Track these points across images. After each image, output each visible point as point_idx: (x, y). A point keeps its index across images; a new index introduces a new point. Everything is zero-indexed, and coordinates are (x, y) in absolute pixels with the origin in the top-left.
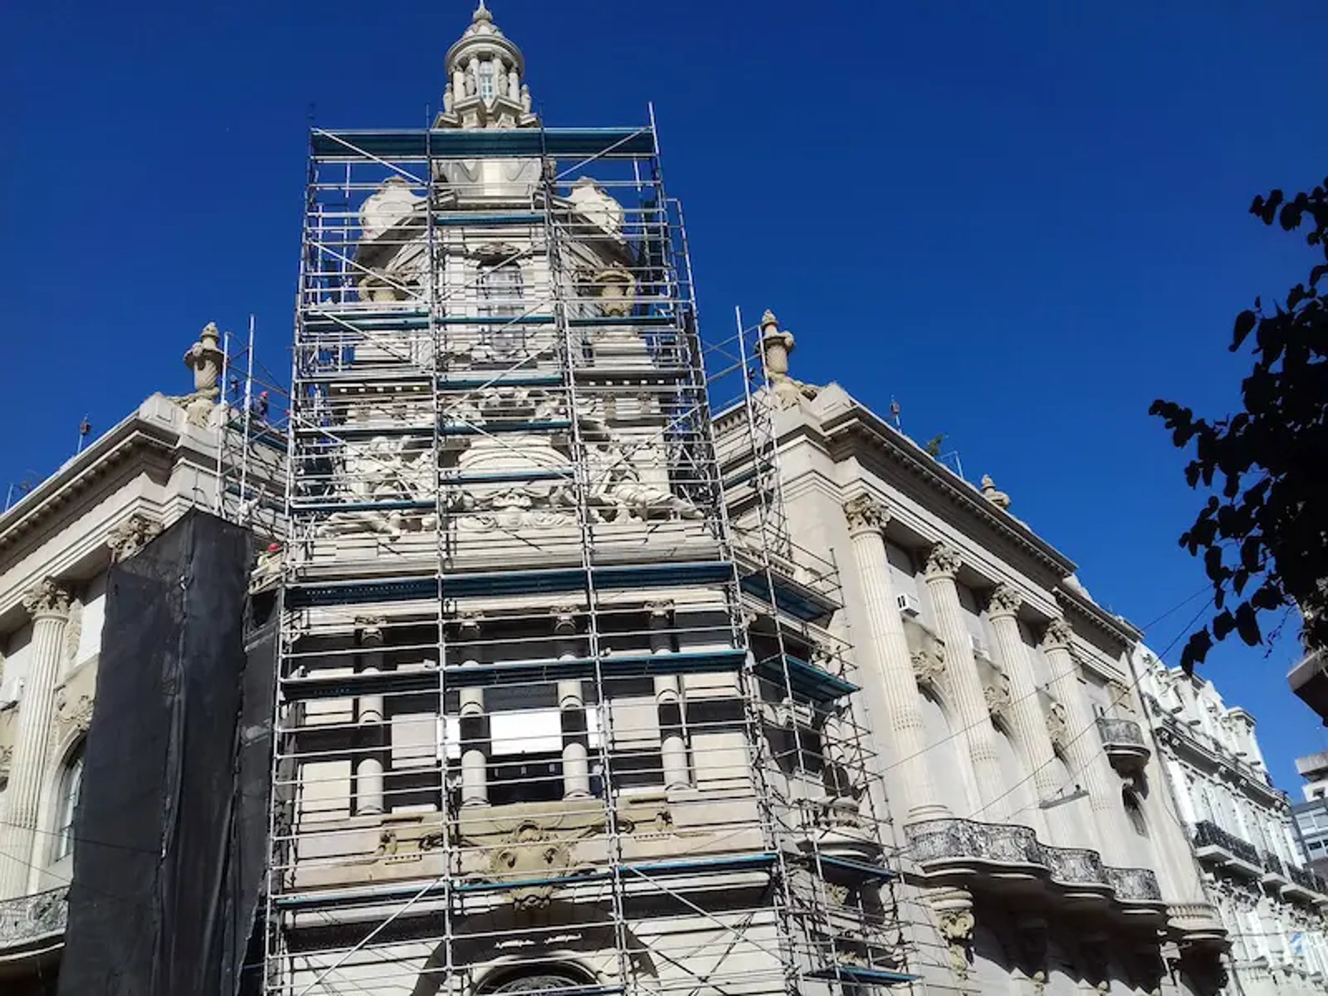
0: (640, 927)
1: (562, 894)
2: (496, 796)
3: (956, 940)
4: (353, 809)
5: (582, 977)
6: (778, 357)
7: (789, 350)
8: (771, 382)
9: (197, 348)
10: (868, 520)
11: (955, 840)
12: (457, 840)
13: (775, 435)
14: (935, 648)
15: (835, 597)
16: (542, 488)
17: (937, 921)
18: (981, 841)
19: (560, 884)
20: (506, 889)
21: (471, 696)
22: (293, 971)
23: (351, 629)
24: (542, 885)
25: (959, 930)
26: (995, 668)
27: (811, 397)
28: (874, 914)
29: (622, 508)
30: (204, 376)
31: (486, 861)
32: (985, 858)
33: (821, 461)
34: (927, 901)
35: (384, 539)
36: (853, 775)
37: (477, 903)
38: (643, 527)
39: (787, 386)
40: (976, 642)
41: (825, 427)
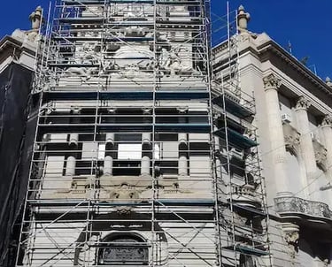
0: (162, 224)
1: (135, 209)
2: (115, 172)
3: (291, 243)
4: (64, 174)
5: (140, 240)
6: (243, 22)
7: (248, 20)
8: (239, 32)
9: (33, 14)
10: (272, 85)
11: (294, 205)
12: (98, 186)
13: (238, 51)
14: (296, 136)
15: (253, 110)
16: (144, 63)
17: (284, 235)
18: (305, 207)
19: (135, 205)
20: (114, 206)
21: (110, 136)
22: (36, 228)
23: (69, 110)
24: (128, 205)
25: (293, 239)
26: (321, 146)
27: (255, 38)
28: (258, 229)
29: (173, 72)
30: (35, 24)
31: (108, 195)
32: (306, 213)
33: (256, 61)
34: (281, 227)
35: (84, 79)
36: (255, 178)
37: (104, 210)
38: (180, 79)
39: (245, 33)
40: (314, 136)
41: (258, 48)
